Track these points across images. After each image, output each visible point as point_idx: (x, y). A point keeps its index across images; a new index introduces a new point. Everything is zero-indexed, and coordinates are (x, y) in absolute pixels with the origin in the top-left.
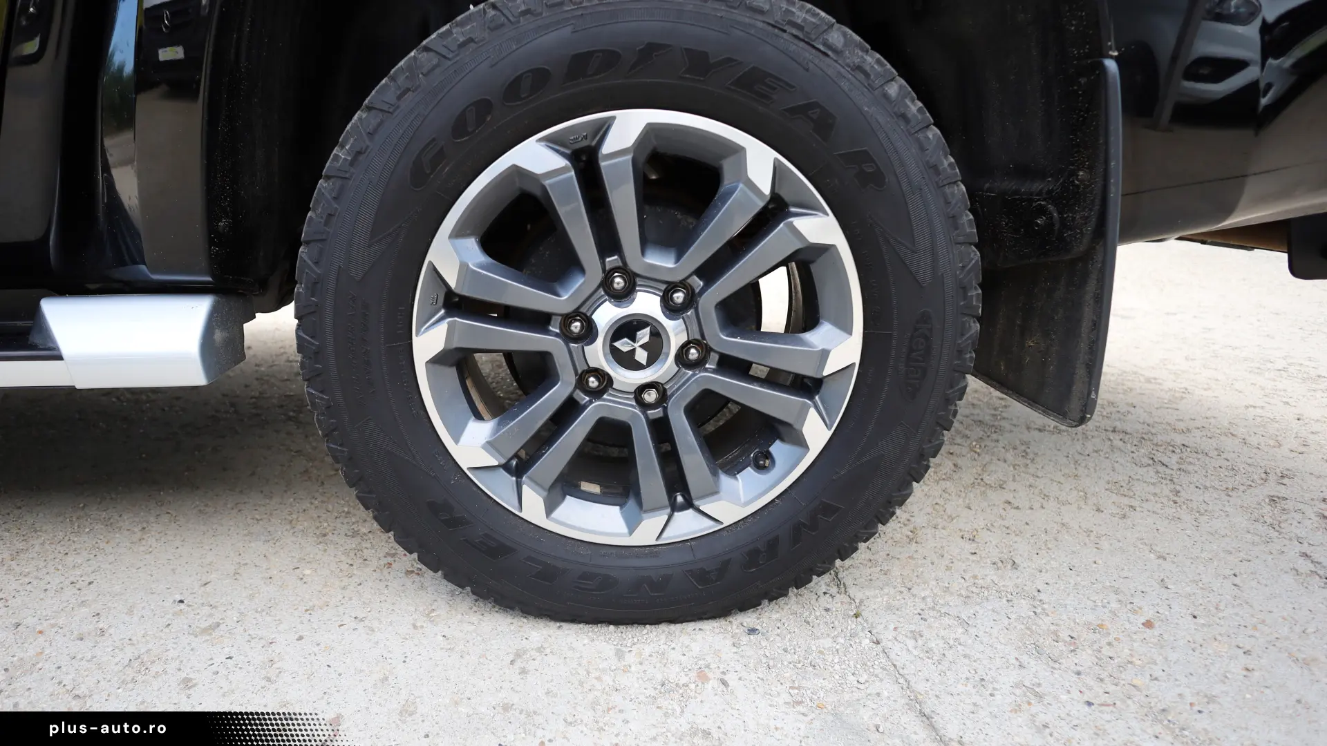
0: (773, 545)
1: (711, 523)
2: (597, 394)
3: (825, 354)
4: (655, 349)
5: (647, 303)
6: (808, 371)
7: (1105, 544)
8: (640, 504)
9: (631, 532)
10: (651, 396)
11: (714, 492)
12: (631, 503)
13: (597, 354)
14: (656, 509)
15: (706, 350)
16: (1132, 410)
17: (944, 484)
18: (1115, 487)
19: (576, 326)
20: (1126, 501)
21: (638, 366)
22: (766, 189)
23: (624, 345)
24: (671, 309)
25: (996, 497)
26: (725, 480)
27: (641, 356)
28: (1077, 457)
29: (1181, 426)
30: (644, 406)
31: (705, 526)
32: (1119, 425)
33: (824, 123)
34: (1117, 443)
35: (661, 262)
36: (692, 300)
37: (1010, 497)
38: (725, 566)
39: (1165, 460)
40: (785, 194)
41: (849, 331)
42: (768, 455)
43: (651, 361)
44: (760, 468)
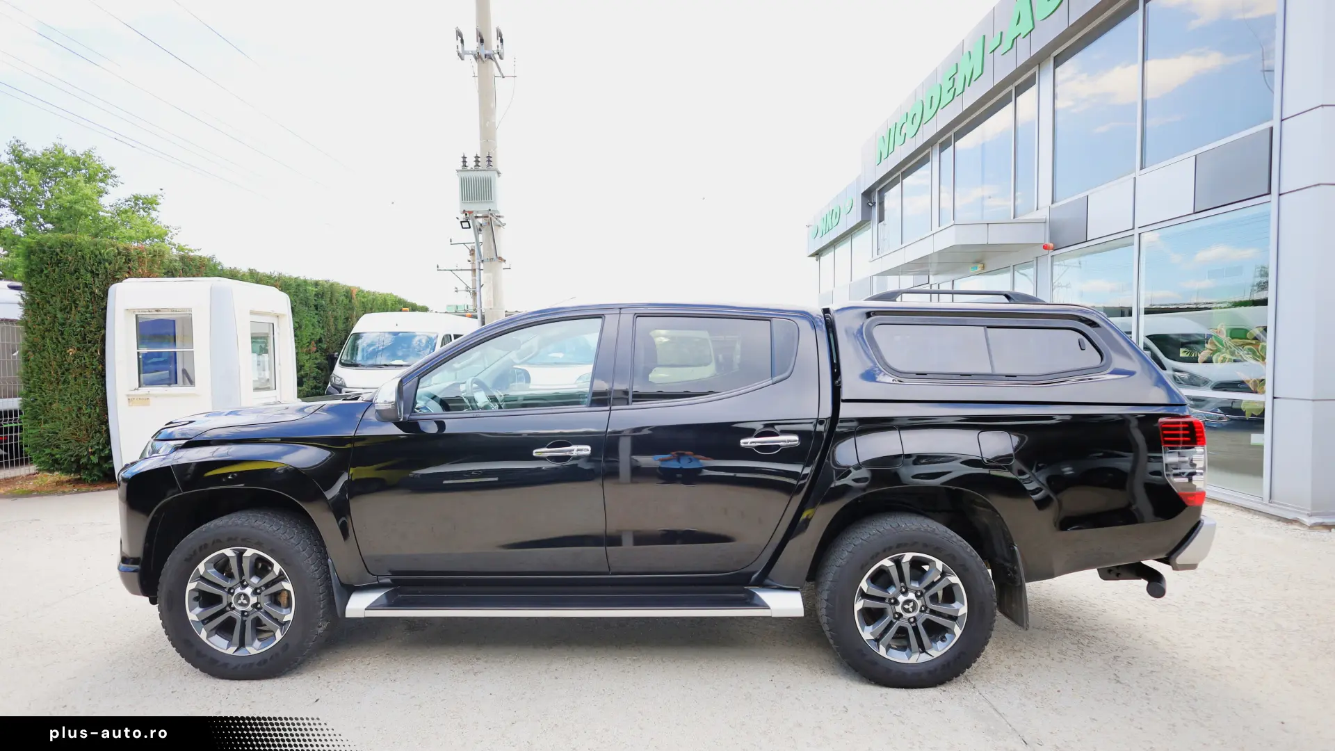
0: (949, 664)
1: (930, 657)
2: (898, 619)
3: (958, 610)
4: (914, 608)
5: (911, 596)
6: (953, 614)
7: (1052, 670)
8: (911, 650)
9: (909, 659)
10: (912, 620)
11: (931, 648)
12: (908, 650)
13: (899, 609)
14: (915, 652)
15: (926, 607)
16: (1078, 620)
17: (1000, 650)
18: (1061, 652)
19: (892, 601)
20: (1063, 656)
21: (910, 612)
22: (941, 571)
23: (906, 607)
24: (918, 597)
25: (1018, 655)
26: (934, 644)
27: (911, 610)
28: (1050, 640)
29: (1096, 628)
30: (911, 623)
31: (929, 658)
32: (1070, 627)
33: (954, 558)
34: (1068, 635)
35: (915, 585)
36: (922, 594)
37: (1022, 654)
38: (936, 670)
39: (1083, 642)
40: (945, 570)
41: (964, 604)
42: (945, 637)
43: (913, 610)
44: (943, 641)
